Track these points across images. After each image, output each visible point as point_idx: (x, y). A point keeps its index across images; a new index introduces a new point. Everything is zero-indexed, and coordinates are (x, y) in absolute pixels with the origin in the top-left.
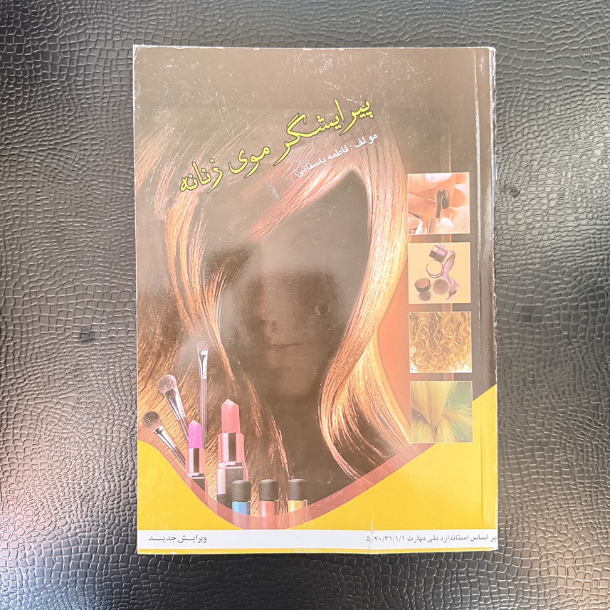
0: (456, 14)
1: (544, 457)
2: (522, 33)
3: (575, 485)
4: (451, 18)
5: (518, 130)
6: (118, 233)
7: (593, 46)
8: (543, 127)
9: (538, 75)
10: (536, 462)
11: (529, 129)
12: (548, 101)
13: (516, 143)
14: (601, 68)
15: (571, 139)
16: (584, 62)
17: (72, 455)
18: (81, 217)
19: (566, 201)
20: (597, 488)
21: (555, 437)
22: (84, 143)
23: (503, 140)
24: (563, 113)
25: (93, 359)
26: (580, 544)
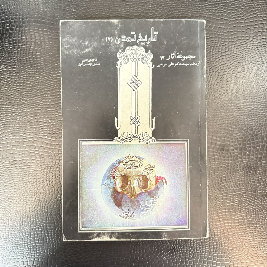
0: (186, 5)
1: (231, 215)
2: (218, 14)
3: (246, 228)
4: (184, 7)
5: (217, 60)
6: (26, 113)
7: (250, 21)
8: (228, 59)
9: (225, 34)
10: (227, 217)
11: (222, 60)
12: (230, 47)
13: (216, 66)
14: (255, 31)
15: (242, 65)
16: (247, 28)
17: (7, 219)
18: (9, 105)
19: (240, 94)
20: (256, 229)
21: (236, 206)
22: (9, 70)
23: (209, 65)
24: (237, 52)
25: (16, 173)
26: (248, 255)
